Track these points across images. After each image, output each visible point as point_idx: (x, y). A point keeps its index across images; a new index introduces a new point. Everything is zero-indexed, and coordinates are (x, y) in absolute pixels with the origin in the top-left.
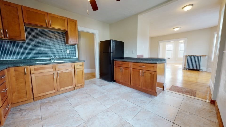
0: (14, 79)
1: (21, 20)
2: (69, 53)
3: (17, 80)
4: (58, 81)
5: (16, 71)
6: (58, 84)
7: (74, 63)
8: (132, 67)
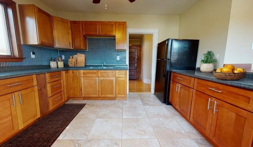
0: (72, 79)
1: (81, 33)
2: (119, 59)
3: (73, 80)
4: (100, 87)
5: (73, 73)
6: (100, 90)
7: (116, 71)
8: (195, 87)
